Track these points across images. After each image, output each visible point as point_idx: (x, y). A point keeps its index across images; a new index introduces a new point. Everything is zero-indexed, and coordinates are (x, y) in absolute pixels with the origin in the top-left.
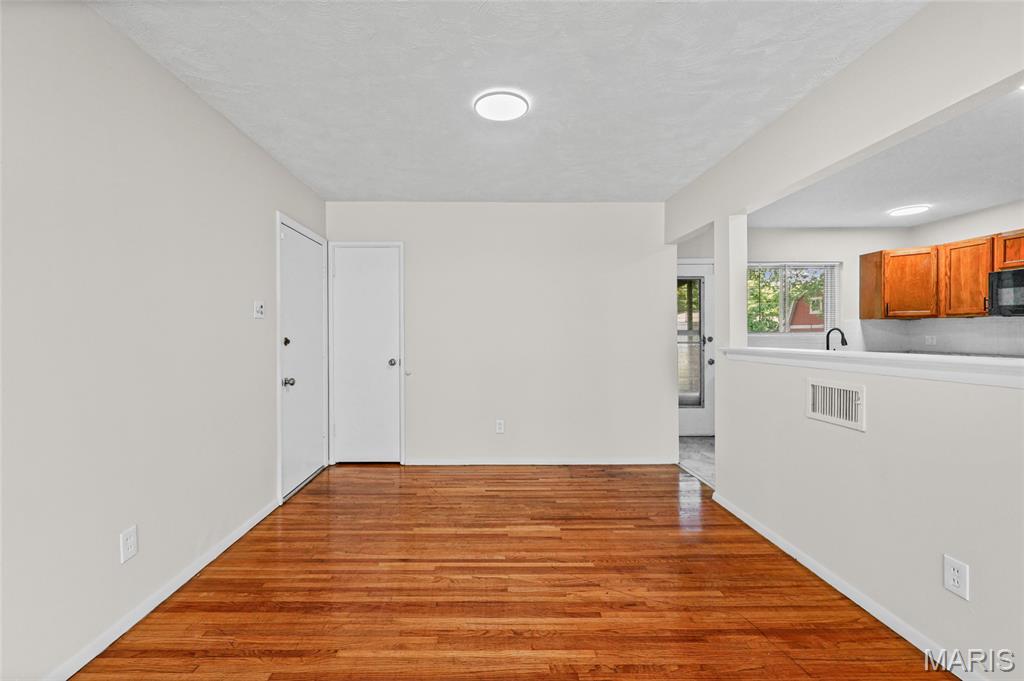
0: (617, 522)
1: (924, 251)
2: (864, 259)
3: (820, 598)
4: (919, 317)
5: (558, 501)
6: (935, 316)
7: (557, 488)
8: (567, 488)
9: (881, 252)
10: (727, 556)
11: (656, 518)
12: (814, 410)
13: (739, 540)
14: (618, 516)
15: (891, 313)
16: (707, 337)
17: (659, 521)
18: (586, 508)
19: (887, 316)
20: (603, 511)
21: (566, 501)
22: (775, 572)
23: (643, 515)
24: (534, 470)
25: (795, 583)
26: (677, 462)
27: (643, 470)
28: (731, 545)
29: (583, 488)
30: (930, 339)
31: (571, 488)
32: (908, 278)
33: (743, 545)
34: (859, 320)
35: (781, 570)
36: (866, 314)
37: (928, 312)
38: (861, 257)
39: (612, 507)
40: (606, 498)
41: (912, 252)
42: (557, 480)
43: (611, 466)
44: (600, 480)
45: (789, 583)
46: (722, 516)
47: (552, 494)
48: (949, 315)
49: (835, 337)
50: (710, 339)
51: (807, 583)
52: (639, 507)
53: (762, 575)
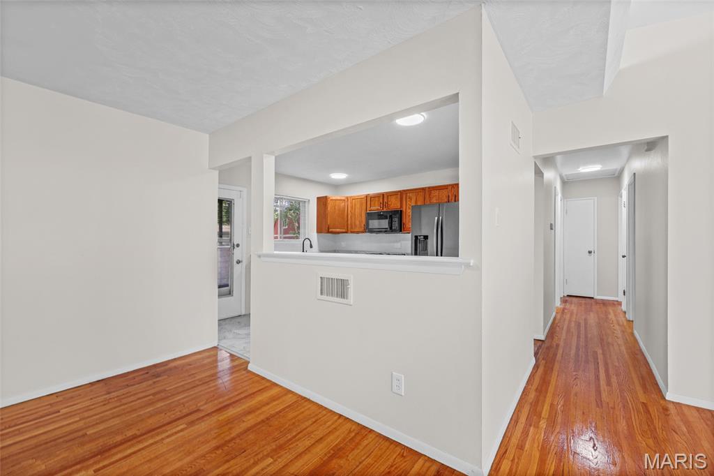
0: (168, 427)
1: (343, 198)
2: (318, 199)
3: (329, 423)
4: (339, 233)
5: (90, 432)
6: (346, 232)
7: (86, 414)
8: (104, 408)
9: (326, 197)
10: (268, 419)
11: (206, 406)
12: (322, 293)
13: (274, 399)
14: (168, 420)
15: (330, 230)
16: (235, 244)
17: (209, 408)
18: (129, 426)
19: (329, 232)
20: (150, 421)
21: (101, 427)
22: (300, 417)
23: (194, 408)
24: (54, 400)
25: (314, 420)
26: (216, 345)
27: (187, 361)
28: (268, 407)
29: (124, 401)
30: (343, 245)
31: (108, 407)
32: (337, 212)
33: (276, 402)
34: (316, 234)
35: (303, 412)
36: (319, 231)
37: (344, 230)
38: (318, 198)
39: (159, 412)
40: (151, 403)
41: (339, 198)
42: (87, 403)
43: (155, 366)
44: (144, 384)
45: (310, 422)
46: (258, 381)
47: (81, 424)
48: (352, 232)
49: (307, 243)
50: (238, 245)
51: (320, 416)
52: (187, 402)
53: (294, 423)
